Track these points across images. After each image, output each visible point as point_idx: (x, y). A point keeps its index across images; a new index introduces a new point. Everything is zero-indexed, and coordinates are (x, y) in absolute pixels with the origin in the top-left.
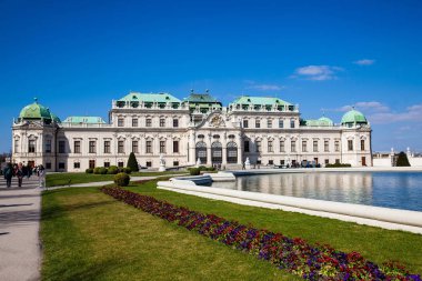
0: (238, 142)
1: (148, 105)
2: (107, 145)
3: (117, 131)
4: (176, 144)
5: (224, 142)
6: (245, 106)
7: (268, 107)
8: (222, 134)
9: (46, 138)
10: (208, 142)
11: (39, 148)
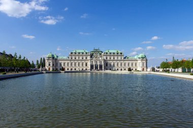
0: (103, 63)
1: (79, 53)
2: (68, 64)
3: (71, 60)
4: (86, 64)
5: (98, 63)
6: (107, 53)
7: (114, 53)
8: (98, 61)
9: (53, 62)
10: (94, 63)
11: (51, 65)
